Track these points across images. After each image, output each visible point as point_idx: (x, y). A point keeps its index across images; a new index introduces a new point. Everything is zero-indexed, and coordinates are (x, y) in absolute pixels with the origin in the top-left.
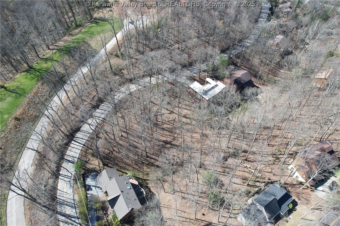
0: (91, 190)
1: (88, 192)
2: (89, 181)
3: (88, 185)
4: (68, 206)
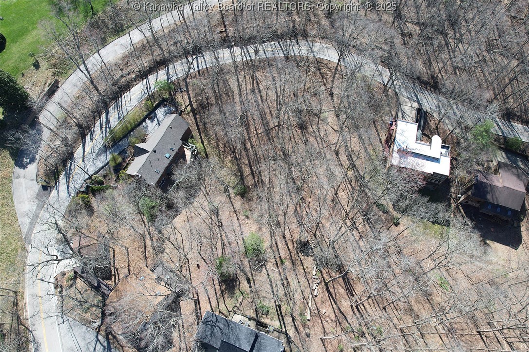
0: (152, 122)
1: (147, 120)
2: (160, 112)
3: (156, 113)
4: (118, 114)
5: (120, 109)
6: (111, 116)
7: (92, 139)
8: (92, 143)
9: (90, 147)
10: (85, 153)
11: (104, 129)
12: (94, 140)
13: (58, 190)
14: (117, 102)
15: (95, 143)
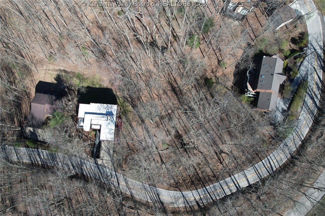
2: (280, 117)
3: (283, 116)
4: (308, 106)
5: (309, 111)
6: (312, 104)
7: (317, 84)
8: (315, 81)
9: (315, 78)
10: (315, 73)
11: (312, 93)
12: (315, 83)
14: (315, 117)
15: (313, 82)
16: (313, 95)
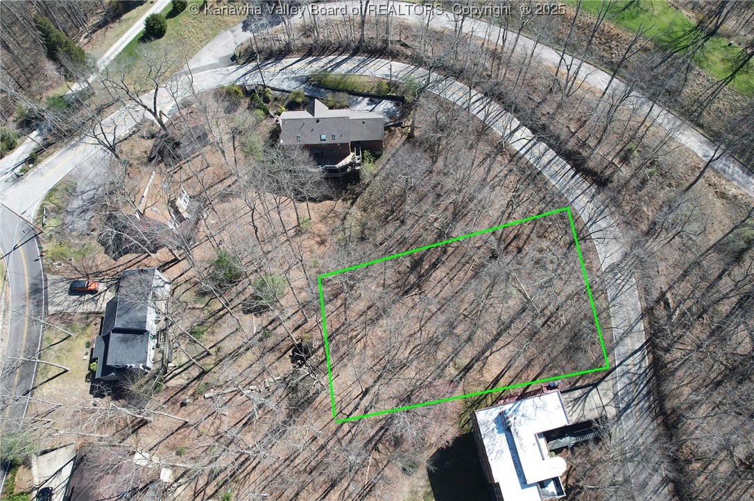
0: (368, 104)
1: (367, 99)
2: (386, 105)
3: (381, 102)
5: (362, 66)
6: (348, 63)
7: (310, 62)
8: (305, 66)
9: (300, 66)
10: (290, 67)
11: (329, 66)
12: (310, 66)
13: (237, 69)
15: (307, 68)
16: (331, 65)
